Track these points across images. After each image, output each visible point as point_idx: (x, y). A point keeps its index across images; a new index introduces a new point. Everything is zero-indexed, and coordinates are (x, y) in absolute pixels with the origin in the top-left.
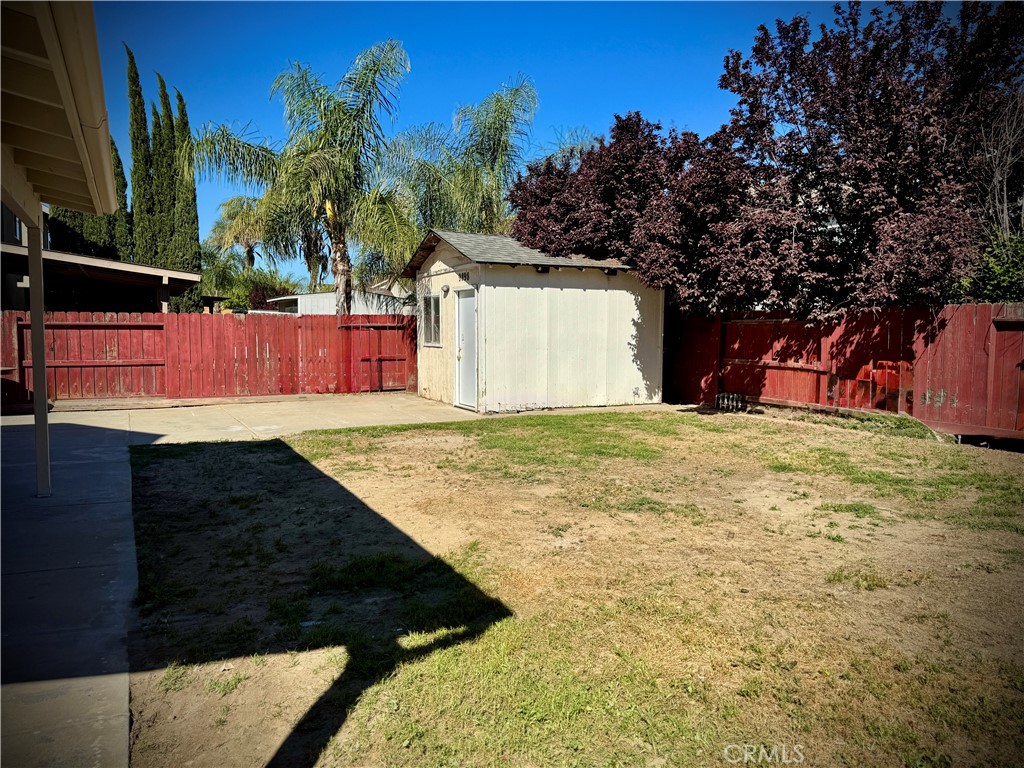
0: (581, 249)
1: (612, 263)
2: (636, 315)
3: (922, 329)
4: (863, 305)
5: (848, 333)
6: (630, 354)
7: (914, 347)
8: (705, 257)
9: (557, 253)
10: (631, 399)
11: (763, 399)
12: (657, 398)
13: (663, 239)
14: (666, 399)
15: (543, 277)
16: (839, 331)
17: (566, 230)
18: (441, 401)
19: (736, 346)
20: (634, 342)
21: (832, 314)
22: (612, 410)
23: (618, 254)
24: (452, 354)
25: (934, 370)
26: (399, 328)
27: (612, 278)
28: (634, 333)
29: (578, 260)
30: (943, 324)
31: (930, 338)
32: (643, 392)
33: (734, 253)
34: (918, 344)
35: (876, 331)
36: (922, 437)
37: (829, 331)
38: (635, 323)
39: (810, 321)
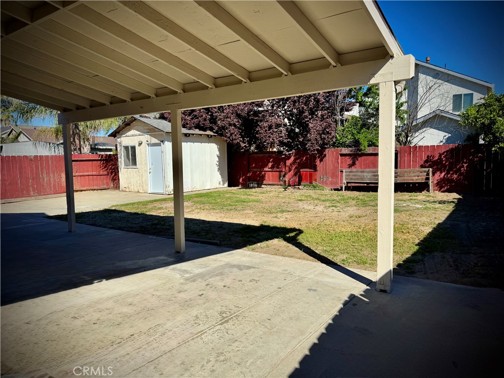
0: (198, 127)
1: (209, 133)
2: (218, 153)
3: (319, 157)
4: (312, 151)
5: (295, 160)
6: (216, 168)
7: (316, 163)
8: (258, 134)
9: (190, 129)
10: (218, 186)
11: (265, 182)
12: (226, 185)
13: (235, 125)
14: (229, 186)
15: (187, 138)
16: (292, 158)
17: (192, 119)
18: (138, 192)
19: (254, 165)
20: (218, 164)
21: (291, 152)
22: (213, 190)
23: (211, 129)
24: (146, 171)
25: (323, 170)
26: (101, 160)
27: (211, 139)
28: (218, 160)
29: (197, 131)
30: (325, 156)
31: (321, 161)
32: (222, 183)
33: (267, 133)
34: (318, 162)
35: (304, 159)
36: (323, 190)
37: (289, 158)
38: (218, 156)
39: (283, 155)
